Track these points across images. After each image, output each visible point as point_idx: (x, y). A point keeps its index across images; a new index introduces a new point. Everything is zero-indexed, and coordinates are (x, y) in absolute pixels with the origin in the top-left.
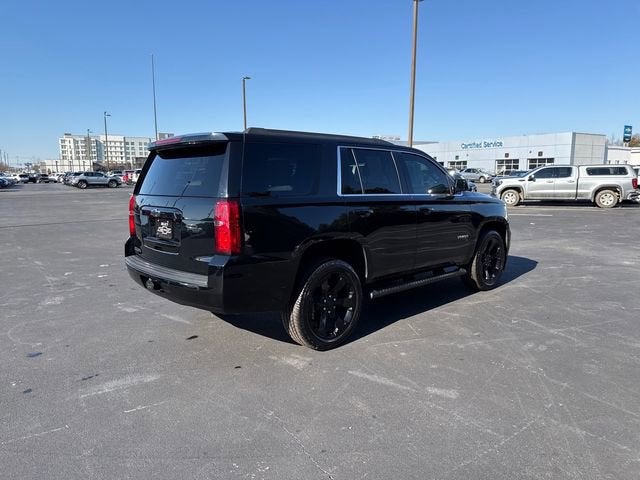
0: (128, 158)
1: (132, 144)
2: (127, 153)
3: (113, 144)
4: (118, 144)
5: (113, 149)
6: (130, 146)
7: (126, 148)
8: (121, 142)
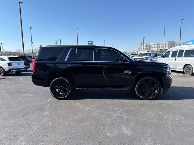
0: (158, 49)
1: (160, 45)
2: (157, 48)
3: (154, 45)
4: (155, 45)
5: (154, 47)
6: (159, 46)
7: (158, 46)
8: (156, 45)
